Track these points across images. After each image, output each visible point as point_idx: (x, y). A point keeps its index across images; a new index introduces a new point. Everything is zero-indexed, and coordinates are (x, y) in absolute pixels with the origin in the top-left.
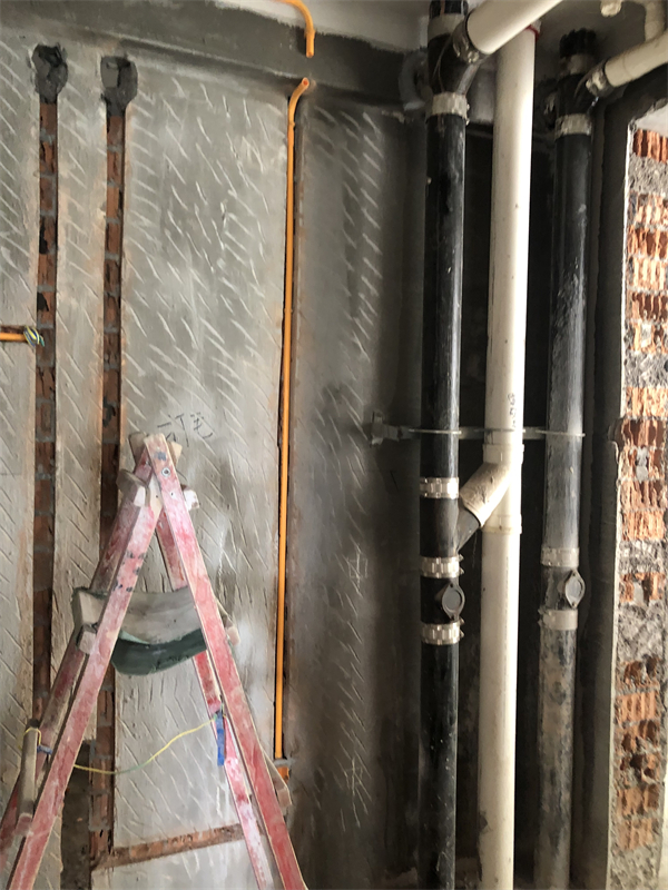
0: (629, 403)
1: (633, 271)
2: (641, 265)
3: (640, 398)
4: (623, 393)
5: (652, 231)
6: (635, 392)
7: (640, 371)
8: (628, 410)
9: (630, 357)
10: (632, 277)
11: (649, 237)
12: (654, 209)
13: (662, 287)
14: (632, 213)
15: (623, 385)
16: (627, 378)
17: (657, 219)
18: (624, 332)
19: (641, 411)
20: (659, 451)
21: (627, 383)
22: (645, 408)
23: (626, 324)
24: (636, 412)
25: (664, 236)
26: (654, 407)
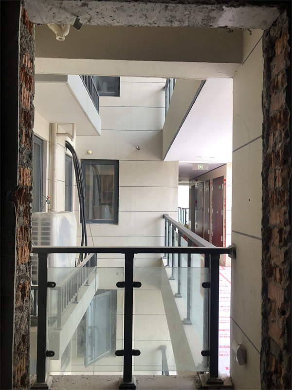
0: (20, 177)
1: (22, 93)
2: (24, 92)
3: (23, 174)
4: (18, 170)
5: (28, 72)
6: (22, 169)
7: (23, 157)
8: (20, 181)
9: (21, 147)
10: (21, 97)
11: (26, 75)
12: (28, 60)
13: (29, 109)
14: (22, 56)
15: (18, 165)
16: (20, 160)
17: (29, 67)
18: (19, 130)
19: (23, 182)
20: (26, 207)
21: (20, 164)
22: (25, 181)
23: (20, 126)
24: (22, 182)
25: (30, 79)
26: (27, 180)
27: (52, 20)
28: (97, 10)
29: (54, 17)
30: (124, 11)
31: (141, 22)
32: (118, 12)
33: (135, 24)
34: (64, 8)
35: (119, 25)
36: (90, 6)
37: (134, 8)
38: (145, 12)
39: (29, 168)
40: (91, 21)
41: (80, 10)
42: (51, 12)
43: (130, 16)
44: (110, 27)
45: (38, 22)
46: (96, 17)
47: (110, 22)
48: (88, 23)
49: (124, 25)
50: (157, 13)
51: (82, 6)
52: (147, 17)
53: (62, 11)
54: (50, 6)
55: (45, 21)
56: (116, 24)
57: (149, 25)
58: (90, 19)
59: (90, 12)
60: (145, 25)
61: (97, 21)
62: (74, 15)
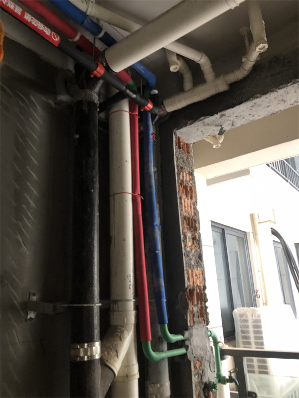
0: (188, 278)
1: (182, 204)
2: (185, 202)
3: (192, 275)
4: (185, 272)
5: (187, 185)
6: (190, 271)
7: (191, 259)
8: (189, 283)
9: (186, 251)
10: (182, 207)
11: (185, 187)
12: (186, 175)
13: (193, 215)
14: (179, 174)
15: (185, 268)
16: (186, 263)
17: (188, 179)
18: (182, 236)
19: (193, 283)
20: (202, 307)
21: (187, 267)
22: (195, 281)
23: (182, 232)
24: (191, 284)
25: (191, 189)
26: (198, 280)
27: (203, 136)
28: (235, 115)
29: (203, 133)
30: (259, 105)
31: (282, 107)
32: (254, 109)
33: (277, 110)
34: (208, 125)
35: (261, 117)
36: (227, 115)
37: (267, 100)
38: (280, 98)
39: (199, 269)
40: (235, 124)
41: (220, 120)
42: (199, 132)
43: (268, 107)
44: (254, 122)
45: (193, 142)
46: (236, 120)
47: (252, 119)
48: (233, 127)
49: (266, 115)
50: (294, 94)
51: (221, 117)
52: (285, 101)
53: (207, 127)
54: (196, 128)
55: (197, 139)
56: (258, 118)
57: (291, 106)
58: (233, 123)
59: (229, 118)
60: (287, 107)
61: (239, 123)
62: (218, 126)
